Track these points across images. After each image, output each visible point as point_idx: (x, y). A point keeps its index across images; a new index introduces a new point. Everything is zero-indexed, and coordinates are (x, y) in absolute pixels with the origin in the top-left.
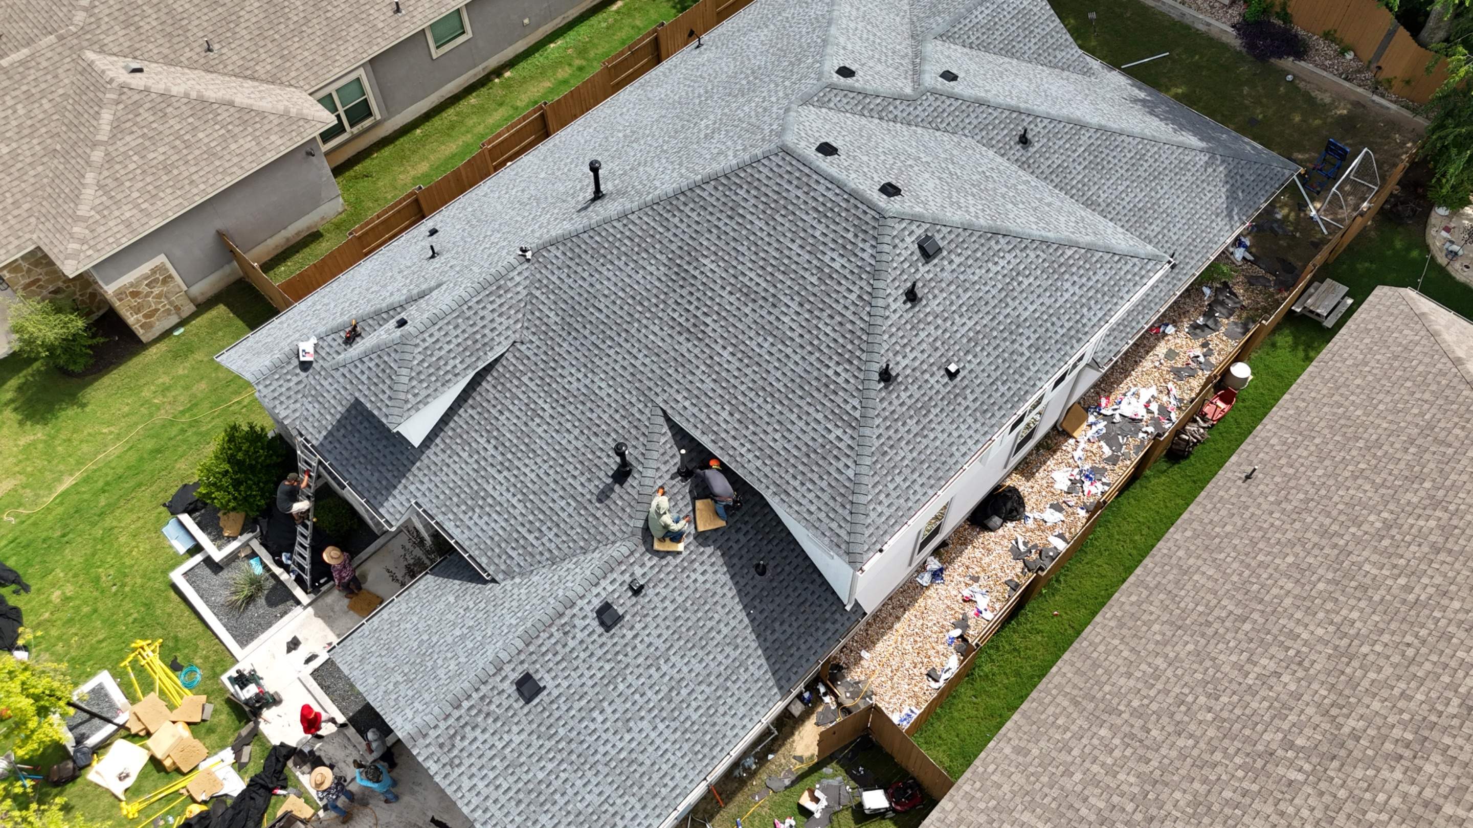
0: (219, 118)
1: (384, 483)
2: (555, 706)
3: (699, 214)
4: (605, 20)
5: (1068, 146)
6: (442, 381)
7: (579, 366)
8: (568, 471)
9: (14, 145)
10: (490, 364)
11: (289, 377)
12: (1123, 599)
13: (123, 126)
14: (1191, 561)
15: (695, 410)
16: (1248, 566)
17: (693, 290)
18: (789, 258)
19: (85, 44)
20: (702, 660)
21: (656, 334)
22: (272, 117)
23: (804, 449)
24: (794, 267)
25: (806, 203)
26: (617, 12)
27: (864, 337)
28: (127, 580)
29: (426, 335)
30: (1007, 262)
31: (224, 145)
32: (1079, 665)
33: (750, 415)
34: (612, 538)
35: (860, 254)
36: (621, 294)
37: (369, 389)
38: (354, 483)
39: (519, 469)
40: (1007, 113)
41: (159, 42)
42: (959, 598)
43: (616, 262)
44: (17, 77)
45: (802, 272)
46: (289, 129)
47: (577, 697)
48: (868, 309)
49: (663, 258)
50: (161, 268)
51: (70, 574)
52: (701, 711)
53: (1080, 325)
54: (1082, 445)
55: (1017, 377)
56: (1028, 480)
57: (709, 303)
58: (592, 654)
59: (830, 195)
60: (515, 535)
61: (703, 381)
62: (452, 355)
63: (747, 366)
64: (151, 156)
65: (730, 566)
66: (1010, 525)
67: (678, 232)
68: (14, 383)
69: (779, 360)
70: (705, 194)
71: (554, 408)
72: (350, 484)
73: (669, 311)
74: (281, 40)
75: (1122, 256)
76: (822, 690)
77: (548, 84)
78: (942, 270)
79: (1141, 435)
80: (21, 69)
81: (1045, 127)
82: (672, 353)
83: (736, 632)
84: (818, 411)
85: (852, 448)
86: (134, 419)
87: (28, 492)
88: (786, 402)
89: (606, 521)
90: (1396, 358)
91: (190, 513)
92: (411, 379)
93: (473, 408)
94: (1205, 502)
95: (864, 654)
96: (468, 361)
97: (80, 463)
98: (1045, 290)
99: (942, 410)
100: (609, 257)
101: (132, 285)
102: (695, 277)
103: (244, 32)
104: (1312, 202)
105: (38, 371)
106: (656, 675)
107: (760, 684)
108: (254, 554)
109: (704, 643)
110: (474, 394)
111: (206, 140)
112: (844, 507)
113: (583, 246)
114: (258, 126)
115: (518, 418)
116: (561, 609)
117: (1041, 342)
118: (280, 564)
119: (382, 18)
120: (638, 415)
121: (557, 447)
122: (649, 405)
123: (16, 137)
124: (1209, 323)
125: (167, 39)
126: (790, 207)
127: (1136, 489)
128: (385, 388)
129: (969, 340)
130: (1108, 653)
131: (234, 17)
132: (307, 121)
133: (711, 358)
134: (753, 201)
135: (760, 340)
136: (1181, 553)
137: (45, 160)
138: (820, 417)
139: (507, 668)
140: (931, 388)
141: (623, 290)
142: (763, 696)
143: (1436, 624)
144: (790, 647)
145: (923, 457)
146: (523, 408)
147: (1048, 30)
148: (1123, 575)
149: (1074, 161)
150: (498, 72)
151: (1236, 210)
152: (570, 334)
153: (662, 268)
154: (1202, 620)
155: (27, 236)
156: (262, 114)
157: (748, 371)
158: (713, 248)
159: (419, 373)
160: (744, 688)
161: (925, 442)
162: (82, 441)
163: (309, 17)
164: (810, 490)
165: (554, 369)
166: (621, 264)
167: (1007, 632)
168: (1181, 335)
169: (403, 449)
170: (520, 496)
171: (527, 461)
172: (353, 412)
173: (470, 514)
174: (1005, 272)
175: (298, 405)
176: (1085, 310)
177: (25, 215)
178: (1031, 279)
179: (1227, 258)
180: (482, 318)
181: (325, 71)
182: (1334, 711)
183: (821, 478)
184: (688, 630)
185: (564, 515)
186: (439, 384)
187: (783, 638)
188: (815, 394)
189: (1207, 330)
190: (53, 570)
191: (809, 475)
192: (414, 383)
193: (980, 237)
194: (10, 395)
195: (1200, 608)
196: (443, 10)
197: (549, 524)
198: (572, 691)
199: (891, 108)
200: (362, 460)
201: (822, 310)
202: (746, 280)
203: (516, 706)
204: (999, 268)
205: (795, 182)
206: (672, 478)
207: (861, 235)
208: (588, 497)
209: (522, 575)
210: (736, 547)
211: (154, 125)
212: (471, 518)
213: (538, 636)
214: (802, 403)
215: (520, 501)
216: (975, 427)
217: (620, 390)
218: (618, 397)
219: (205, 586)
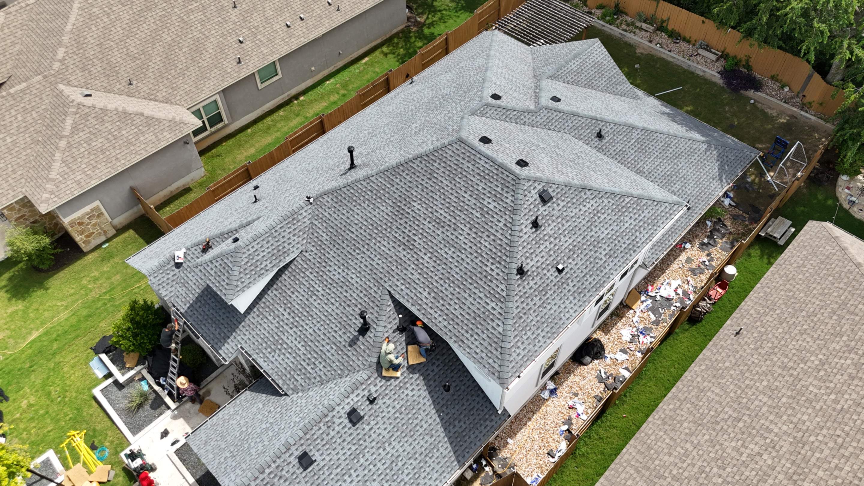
0: (135, 122)
1: (222, 335)
2: (321, 472)
3: (411, 177)
4: (358, 68)
5: (625, 139)
6: (258, 274)
7: (339, 265)
8: (332, 328)
9: (15, 138)
10: (287, 264)
11: (168, 272)
12: (665, 407)
13: (79, 127)
14: (705, 384)
15: (408, 291)
16: (740, 387)
17: (407, 220)
18: (464, 202)
19: (59, 80)
20: (410, 445)
21: (385, 246)
22: (165, 122)
23: (473, 315)
24: (466, 207)
25: (473, 170)
26: (365, 64)
27: (508, 248)
28: (67, 394)
29: (250, 247)
30: (591, 205)
31: (137, 137)
32: (639, 447)
33: (441, 294)
34: (357, 369)
35: (505, 200)
36: (365, 223)
37: (215, 279)
38: (204, 335)
39: (302, 326)
40: (590, 120)
41: (102, 79)
42: (566, 406)
43: (362, 205)
44: (19, 99)
45: (471, 210)
46: (174, 129)
47: (335, 467)
48: (510, 232)
49: (390, 202)
50: (97, 209)
51: (34, 390)
52: (410, 476)
53: (635, 242)
54: (638, 314)
55: (598, 272)
56: (606, 335)
57: (416, 228)
58: (344, 440)
59: (487, 166)
60: (300, 367)
61: (413, 274)
62: (265, 259)
63: (439, 265)
64: (94, 144)
65: (428, 386)
66: (596, 362)
67: (399, 187)
68: (7, 275)
69: (457, 261)
70: (414, 166)
71: (323, 290)
72: (202, 336)
73: (393, 233)
74: (172, 79)
75: (659, 202)
76: (484, 463)
77: (325, 104)
78: (553, 209)
79: (673, 308)
80: (21, 95)
81: (612, 128)
82: (395, 257)
83: (432, 427)
84: (481, 292)
85: (501, 314)
86: (77, 297)
87: (12, 341)
88: (462, 286)
89: (354, 358)
90: (822, 263)
91: (106, 354)
92: (240, 273)
93: (276, 290)
94: (712, 348)
95: (509, 440)
96: (274, 262)
97: (43, 323)
98: (614, 222)
99: (554, 292)
100: (358, 201)
101: (79, 218)
102: (408, 213)
103: (151, 74)
104: (768, 171)
105: (22, 269)
106: (383, 454)
107: (446, 459)
108: (143, 378)
109: (412, 433)
110: (278, 282)
111: (126, 135)
112: (497, 350)
113: (343, 195)
114: (156, 127)
115: (303, 296)
116: (326, 412)
117: (612, 252)
118: (159, 384)
119: (230, 66)
120: (374, 294)
121: (326, 314)
122: (381, 288)
123: (16, 133)
124: (711, 242)
125: (107, 77)
126: (464, 173)
127: (670, 341)
128: (225, 278)
129: (570, 251)
130: (657, 440)
131: (145, 66)
132: (185, 124)
133: (418, 260)
134: (442, 169)
135: (446, 250)
136: (699, 379)
137: (32, 146)
138: (482, 295)
139: (293, 448)
140: (548, 279)
141: (366, 221)
142: (448, 467)
143: (854, 423)
144: (464, 436)
145: (543, 320)
146: (306, 290)
147: (612, 73)
148: (665, 392)
149: (629, 147)
150: (296, 97)
151: (724, 176)
152: (334, 246)
153: (389, 208)
154: (713, 420)
155: (19, 190)
156: (159, 121)
157: (439, 268)
158: (419, 197)
159: (245, 269)
160: (436, 461)
161: (545, 311)
162: (44, 310)
163: (189, 66)
164: (476, 340)
165: (325, 267)
166: (365, 206)
167: (595, 427)
168: (694, 249)
169: (234, 315)
170: (303, 343)
171: (307, 322)
172: (206, 293)
173: (273, 354)
174: (590, 211)
175: (173, 289)
176: (638, 233)
177: (19, 178)
178: (606, 215)
179: (720, 204)
180: (283, 237)
181: (196, 96)
182: (795, 477)
183: (483, 332)
184: (403, 425)
185: (329, 355)
186: (257, 276)
187: (460, 431)
188: (479, 281)
189: (709, 246)
190: (23, 388)
191: (476, 330)
192: (242, 275)
193: (575, 190)
194: (4, 283)
195: (712, 413)
196: (266, 62)
197: (320, 360)
198: (332, 463)
199: (522, 117)
200: (210, 321)
201: (483, 232)
202: (438, 215)
203: (298, 472)
204: (587, 209)
205: (467, 159)
206: (394, 332)
207: (505, 189)
208: (344, 343)
209: (303, 391)
210: (432, 374)
211: (97, 127)
212: (273, 356)
213: (312, 429)
214: (471, 287)
215: (303, 346)
216: (574, 302)
217: (363, 279)
218: (362, 283)
219: (113, 397)
